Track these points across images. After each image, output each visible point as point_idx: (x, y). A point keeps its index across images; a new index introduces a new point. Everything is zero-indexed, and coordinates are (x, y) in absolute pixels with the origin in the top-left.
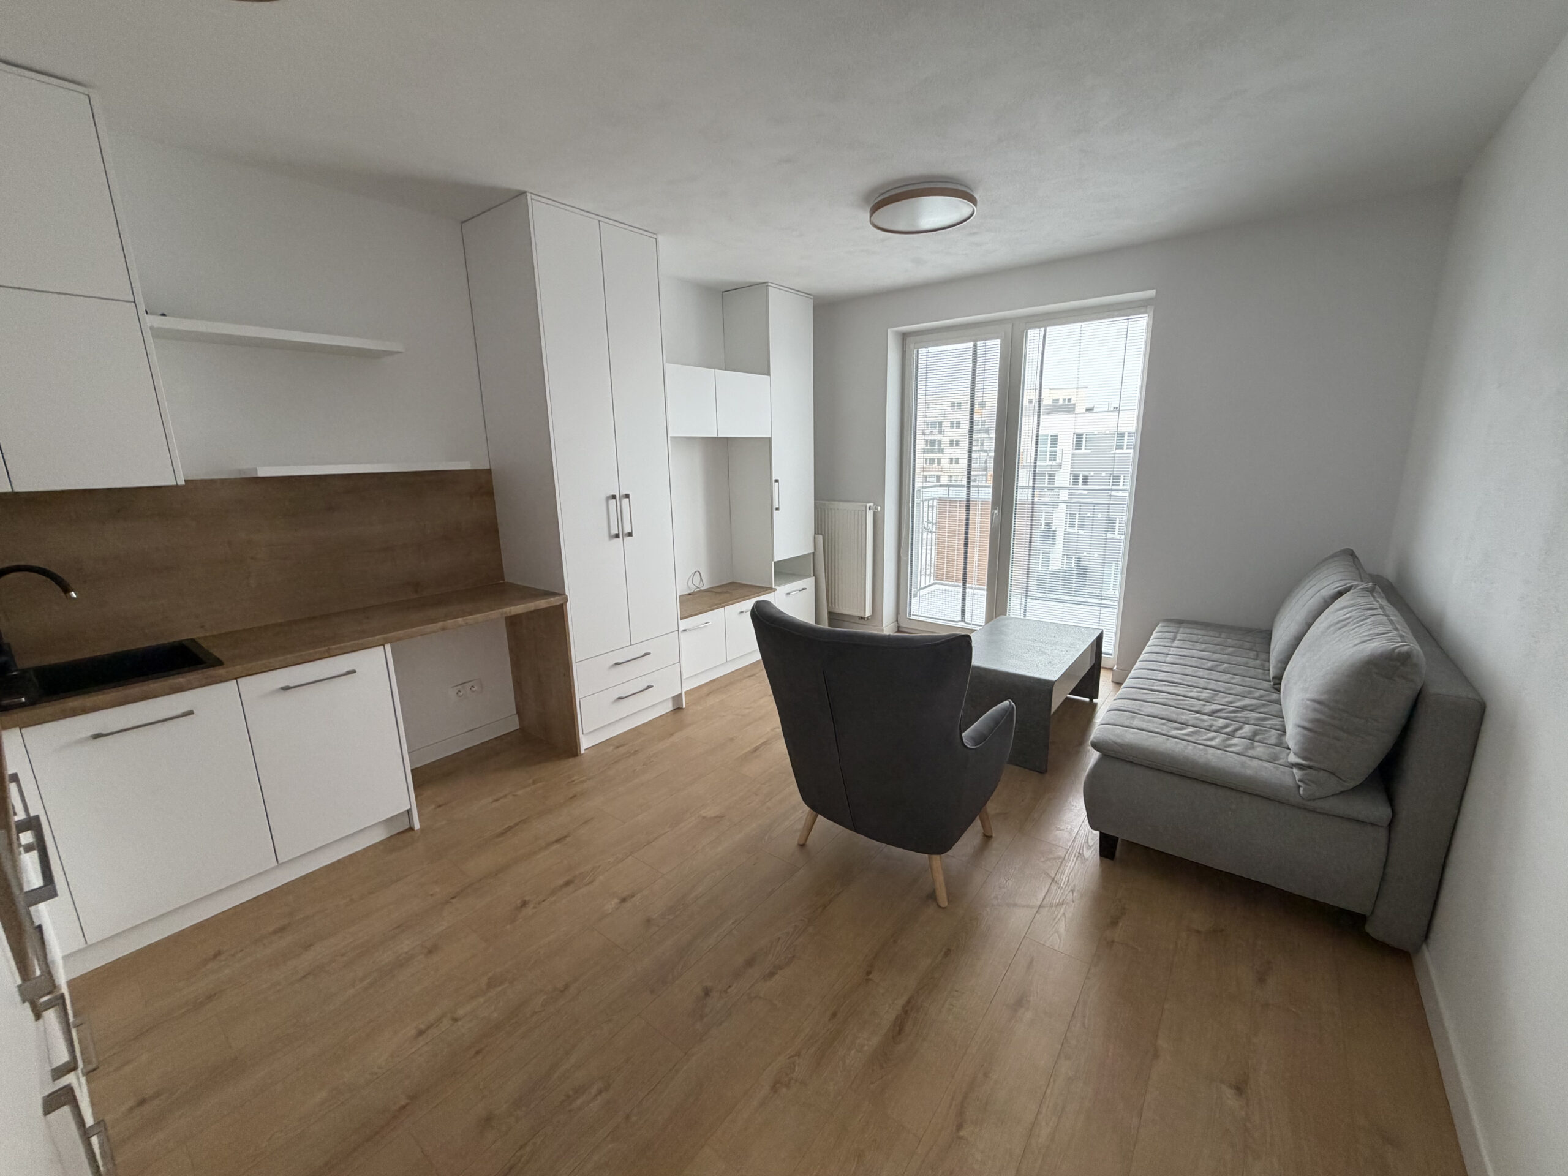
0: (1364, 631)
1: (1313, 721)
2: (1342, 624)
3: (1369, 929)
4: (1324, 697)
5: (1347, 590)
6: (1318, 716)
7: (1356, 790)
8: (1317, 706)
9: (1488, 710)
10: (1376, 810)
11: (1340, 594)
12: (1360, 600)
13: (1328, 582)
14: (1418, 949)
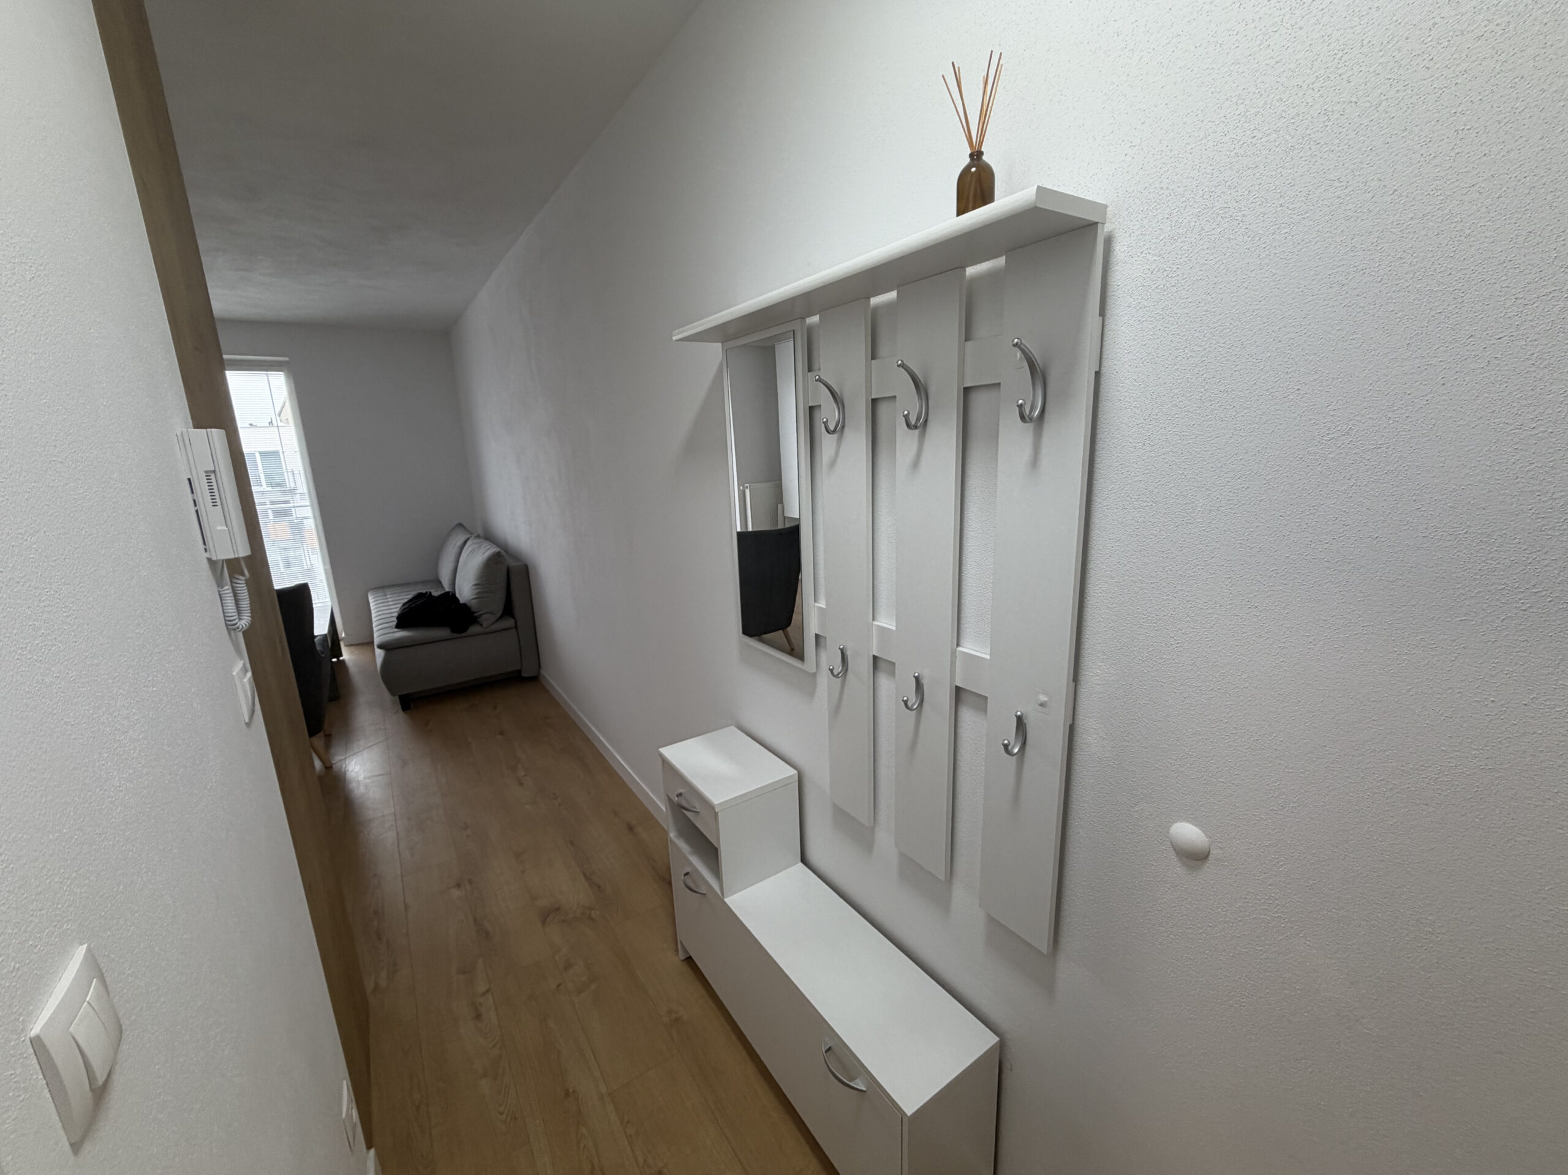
0: (482, 550)
1: (477, 594)
2: (473, 551)
3: (524, 674)
4: (476, 582)
5: (468, 539)
6: (478, 590)
7: (501, 617)
8: (476, 587)
9: (529, 566)
10: (509, 622)
11: (465, 542)
12: (475, 541)
13: (459, 539)
14: (539, 672)
